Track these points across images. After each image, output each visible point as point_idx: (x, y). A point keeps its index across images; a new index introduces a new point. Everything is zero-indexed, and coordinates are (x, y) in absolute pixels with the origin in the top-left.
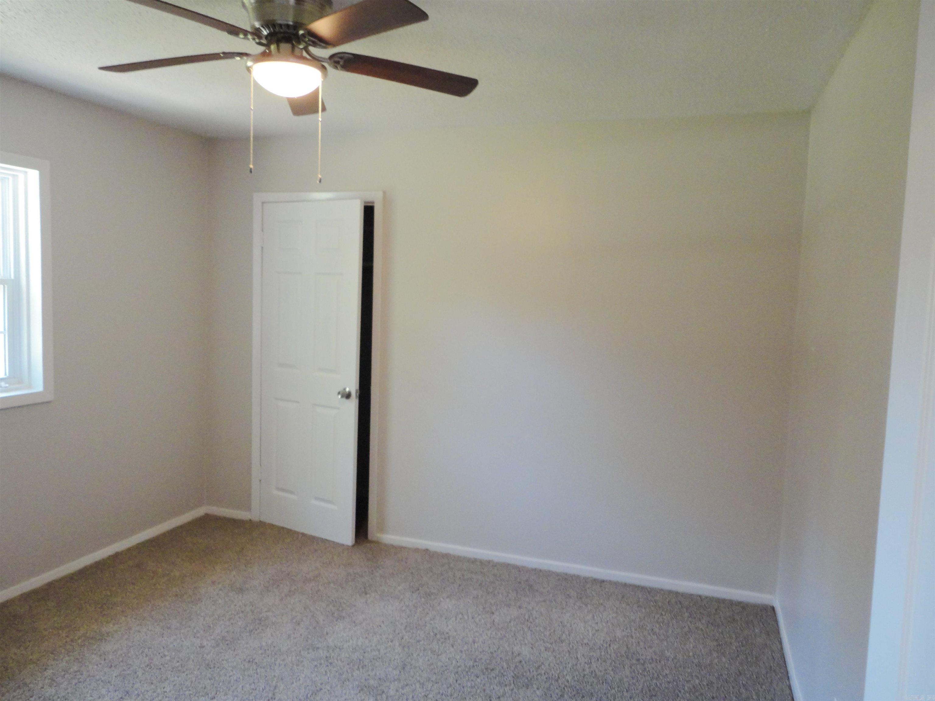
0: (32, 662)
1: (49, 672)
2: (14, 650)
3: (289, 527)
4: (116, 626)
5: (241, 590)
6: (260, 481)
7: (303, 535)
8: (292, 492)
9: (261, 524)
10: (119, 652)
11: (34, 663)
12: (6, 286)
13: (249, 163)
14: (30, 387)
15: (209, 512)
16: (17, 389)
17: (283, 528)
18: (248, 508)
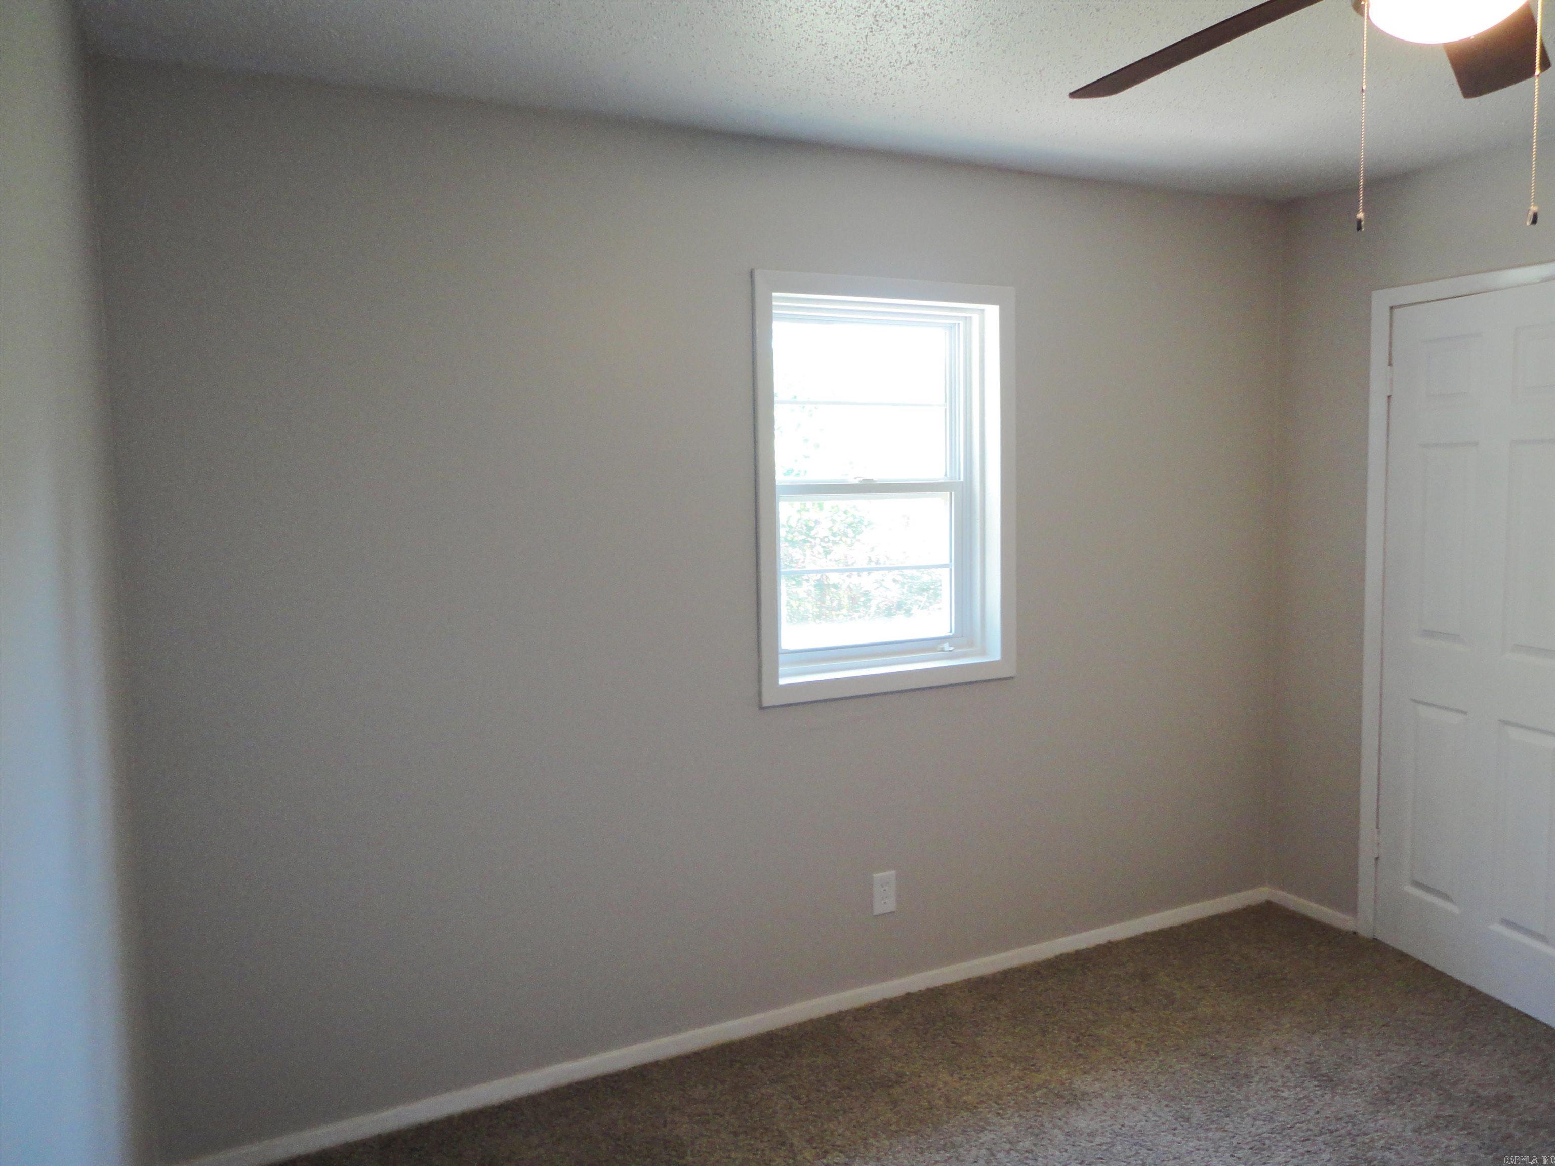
0: (966, 1107)
1: (987, 1137)
2: (945, 1077)
3: (1440, 967)
4: (1098, 1085)
5: (1328, 1082)
6: (1377, 859)
7: (1473, 992)
8: (1446, 897)
9: (1376, 946)
10: (1098, 1140)
11: (968, 1109)
12: (953, 493)
13: (1357, 212)
14: (983, 653)
15: (1274, 899)
16: (964, 655)
17: (1427, 966)
18: (1353, 909)
